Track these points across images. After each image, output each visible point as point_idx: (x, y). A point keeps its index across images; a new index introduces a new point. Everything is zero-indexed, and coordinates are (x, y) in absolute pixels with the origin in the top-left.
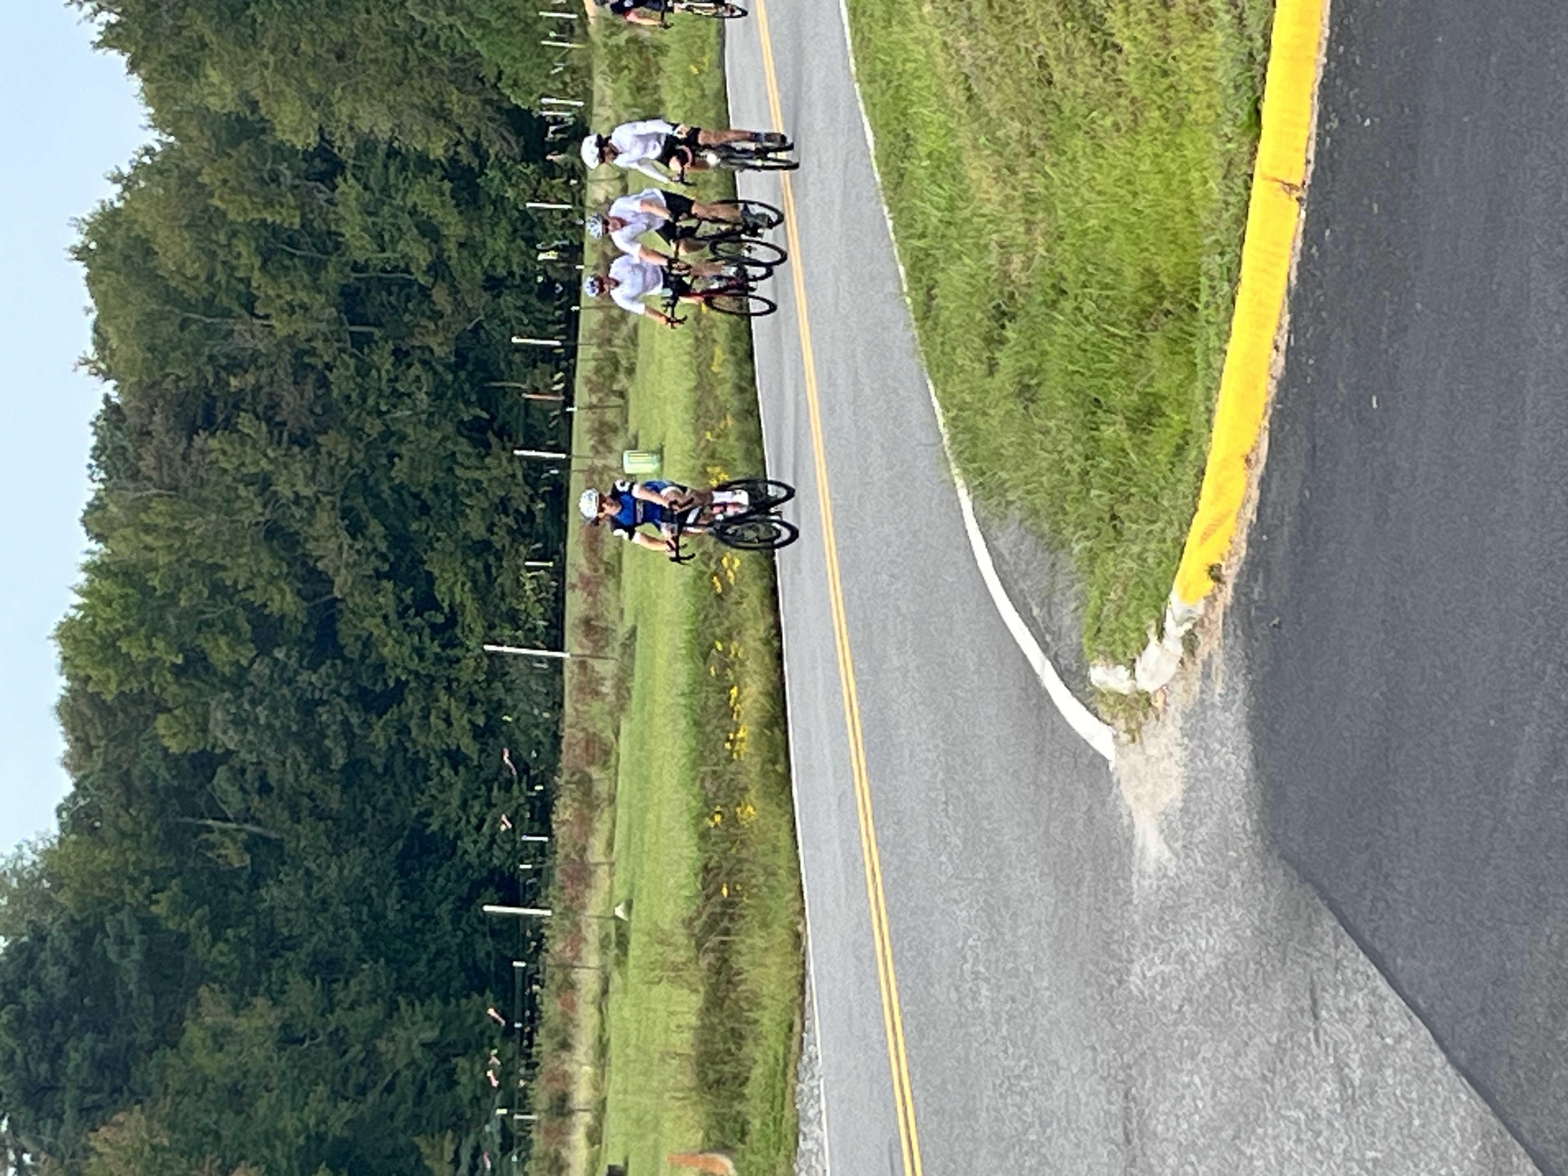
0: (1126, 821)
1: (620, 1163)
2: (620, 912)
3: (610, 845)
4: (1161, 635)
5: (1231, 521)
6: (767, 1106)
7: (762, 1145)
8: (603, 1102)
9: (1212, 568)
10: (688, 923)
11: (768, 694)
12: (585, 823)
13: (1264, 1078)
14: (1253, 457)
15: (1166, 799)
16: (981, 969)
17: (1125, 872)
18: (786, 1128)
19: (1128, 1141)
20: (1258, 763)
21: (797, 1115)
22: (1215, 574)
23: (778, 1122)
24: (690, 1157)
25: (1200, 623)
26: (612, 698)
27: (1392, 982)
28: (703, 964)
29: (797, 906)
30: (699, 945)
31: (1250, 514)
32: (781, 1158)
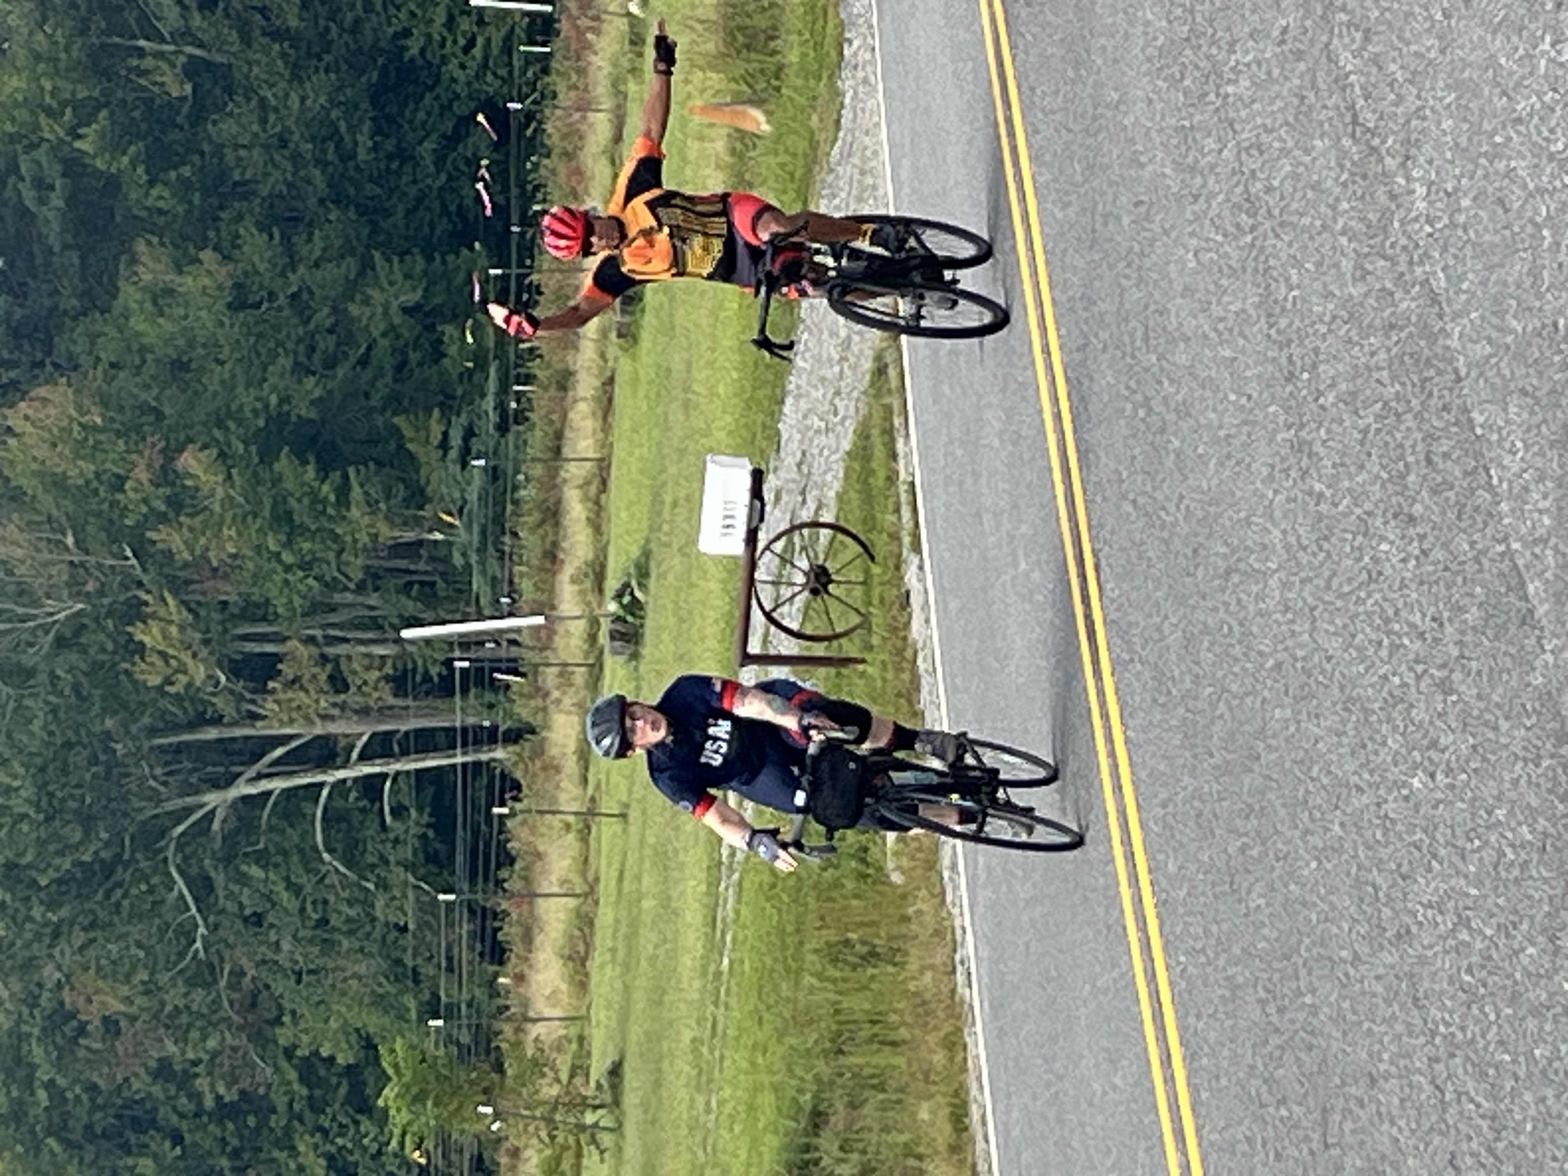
18: (829, 46)
21: (841, 25)
32: (824, 84)
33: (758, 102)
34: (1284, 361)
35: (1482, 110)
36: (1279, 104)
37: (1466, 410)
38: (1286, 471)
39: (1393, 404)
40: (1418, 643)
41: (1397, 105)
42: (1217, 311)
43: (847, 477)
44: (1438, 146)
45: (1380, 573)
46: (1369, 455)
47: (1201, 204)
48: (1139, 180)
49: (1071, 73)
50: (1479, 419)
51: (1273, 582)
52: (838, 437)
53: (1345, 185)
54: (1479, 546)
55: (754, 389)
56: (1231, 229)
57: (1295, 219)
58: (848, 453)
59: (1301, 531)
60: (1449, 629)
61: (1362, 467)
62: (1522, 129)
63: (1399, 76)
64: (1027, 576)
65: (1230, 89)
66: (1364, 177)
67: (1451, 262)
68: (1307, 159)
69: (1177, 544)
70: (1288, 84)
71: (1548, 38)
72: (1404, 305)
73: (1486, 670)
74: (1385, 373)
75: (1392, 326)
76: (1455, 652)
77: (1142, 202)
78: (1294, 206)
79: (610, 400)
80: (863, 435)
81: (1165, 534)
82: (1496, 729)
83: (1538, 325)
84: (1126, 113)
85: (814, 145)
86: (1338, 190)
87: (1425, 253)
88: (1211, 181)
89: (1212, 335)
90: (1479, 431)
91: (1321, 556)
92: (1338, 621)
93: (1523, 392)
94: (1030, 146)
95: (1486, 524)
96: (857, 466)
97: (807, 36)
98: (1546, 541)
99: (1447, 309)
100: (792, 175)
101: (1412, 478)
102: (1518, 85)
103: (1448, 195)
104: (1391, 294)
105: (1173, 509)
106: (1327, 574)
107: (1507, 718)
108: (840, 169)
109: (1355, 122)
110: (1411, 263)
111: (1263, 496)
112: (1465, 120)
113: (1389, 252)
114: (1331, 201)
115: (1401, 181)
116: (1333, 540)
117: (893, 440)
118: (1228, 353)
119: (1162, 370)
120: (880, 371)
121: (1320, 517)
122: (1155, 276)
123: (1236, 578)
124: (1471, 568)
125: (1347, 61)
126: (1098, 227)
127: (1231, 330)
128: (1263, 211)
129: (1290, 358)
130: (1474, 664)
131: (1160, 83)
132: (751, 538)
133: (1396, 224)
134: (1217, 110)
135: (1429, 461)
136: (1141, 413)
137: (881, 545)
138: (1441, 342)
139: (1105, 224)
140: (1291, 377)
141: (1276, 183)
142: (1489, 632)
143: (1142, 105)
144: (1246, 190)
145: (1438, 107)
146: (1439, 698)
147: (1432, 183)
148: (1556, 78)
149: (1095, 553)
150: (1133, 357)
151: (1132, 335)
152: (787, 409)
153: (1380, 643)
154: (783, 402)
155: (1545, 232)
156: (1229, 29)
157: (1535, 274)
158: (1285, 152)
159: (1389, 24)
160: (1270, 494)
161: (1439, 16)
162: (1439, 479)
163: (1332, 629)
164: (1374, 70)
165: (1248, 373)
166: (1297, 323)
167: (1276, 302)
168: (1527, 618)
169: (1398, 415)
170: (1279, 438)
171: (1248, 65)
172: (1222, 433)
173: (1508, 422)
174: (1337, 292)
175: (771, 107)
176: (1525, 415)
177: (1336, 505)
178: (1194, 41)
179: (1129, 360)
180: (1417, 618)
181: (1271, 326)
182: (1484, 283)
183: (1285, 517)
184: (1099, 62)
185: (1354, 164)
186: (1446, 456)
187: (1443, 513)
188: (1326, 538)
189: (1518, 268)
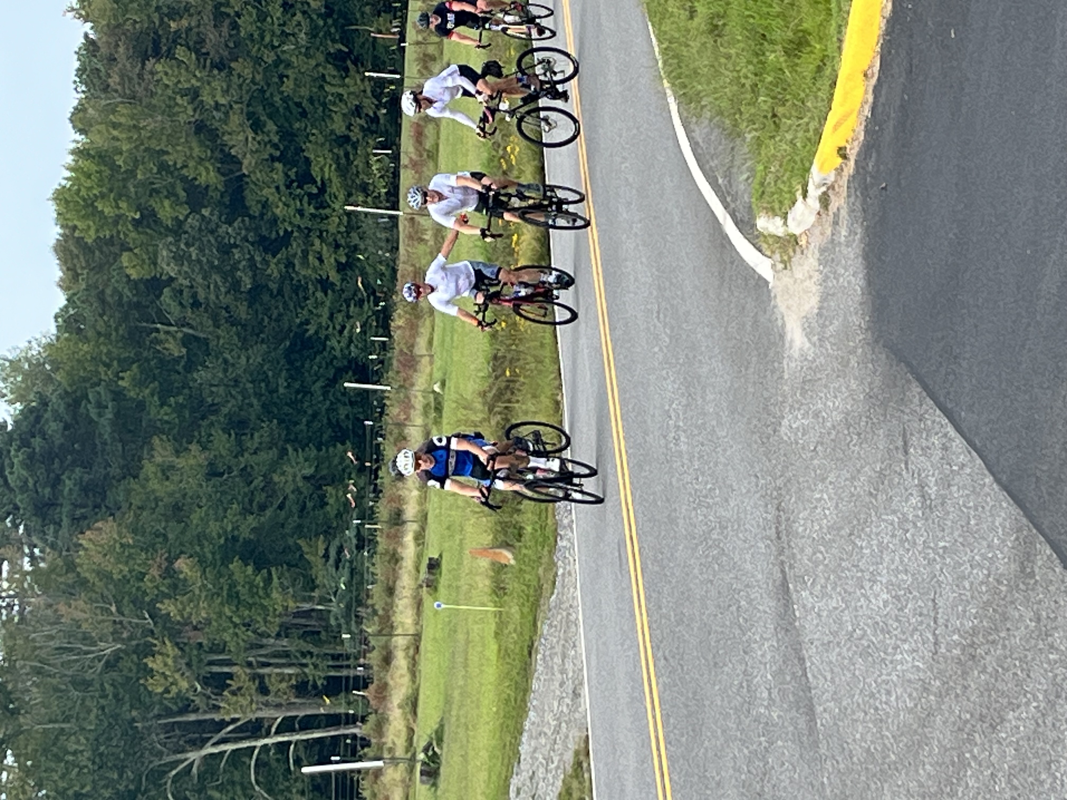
0: (780, 323)
1: (436, 556)
2: (437, 388)
3: (430, 342)
4: (805, 196)
5: (854, 116)
6: (536, 519)
7: (532, 544)
8: (425, 517)
9: (840, 149)
10: (483, 394)
11: (538, 240)
12: (413, 328)
13: (871, 494)
14: (869, 72)
15: (807, 307)
16: (681, 424)
17: (779, 356)
18: (548, 532)
19: (779, 538)
20: (870, 282)
21: (556, 524)
22: (842, 152)
23: (543, 528)
24: (484, 551)
25: (832, 187)
26: (431, 243)
27: (958, 429)
28: (493, 422)
29: (557, 383)
30: (490, 410)
31: (867, 112)
32: (545, 552)
33: (507, 545)
55: (506, 717)
85: (540, 588)
108: (555, 613)
152: (524, 740)
175: (516, 551)
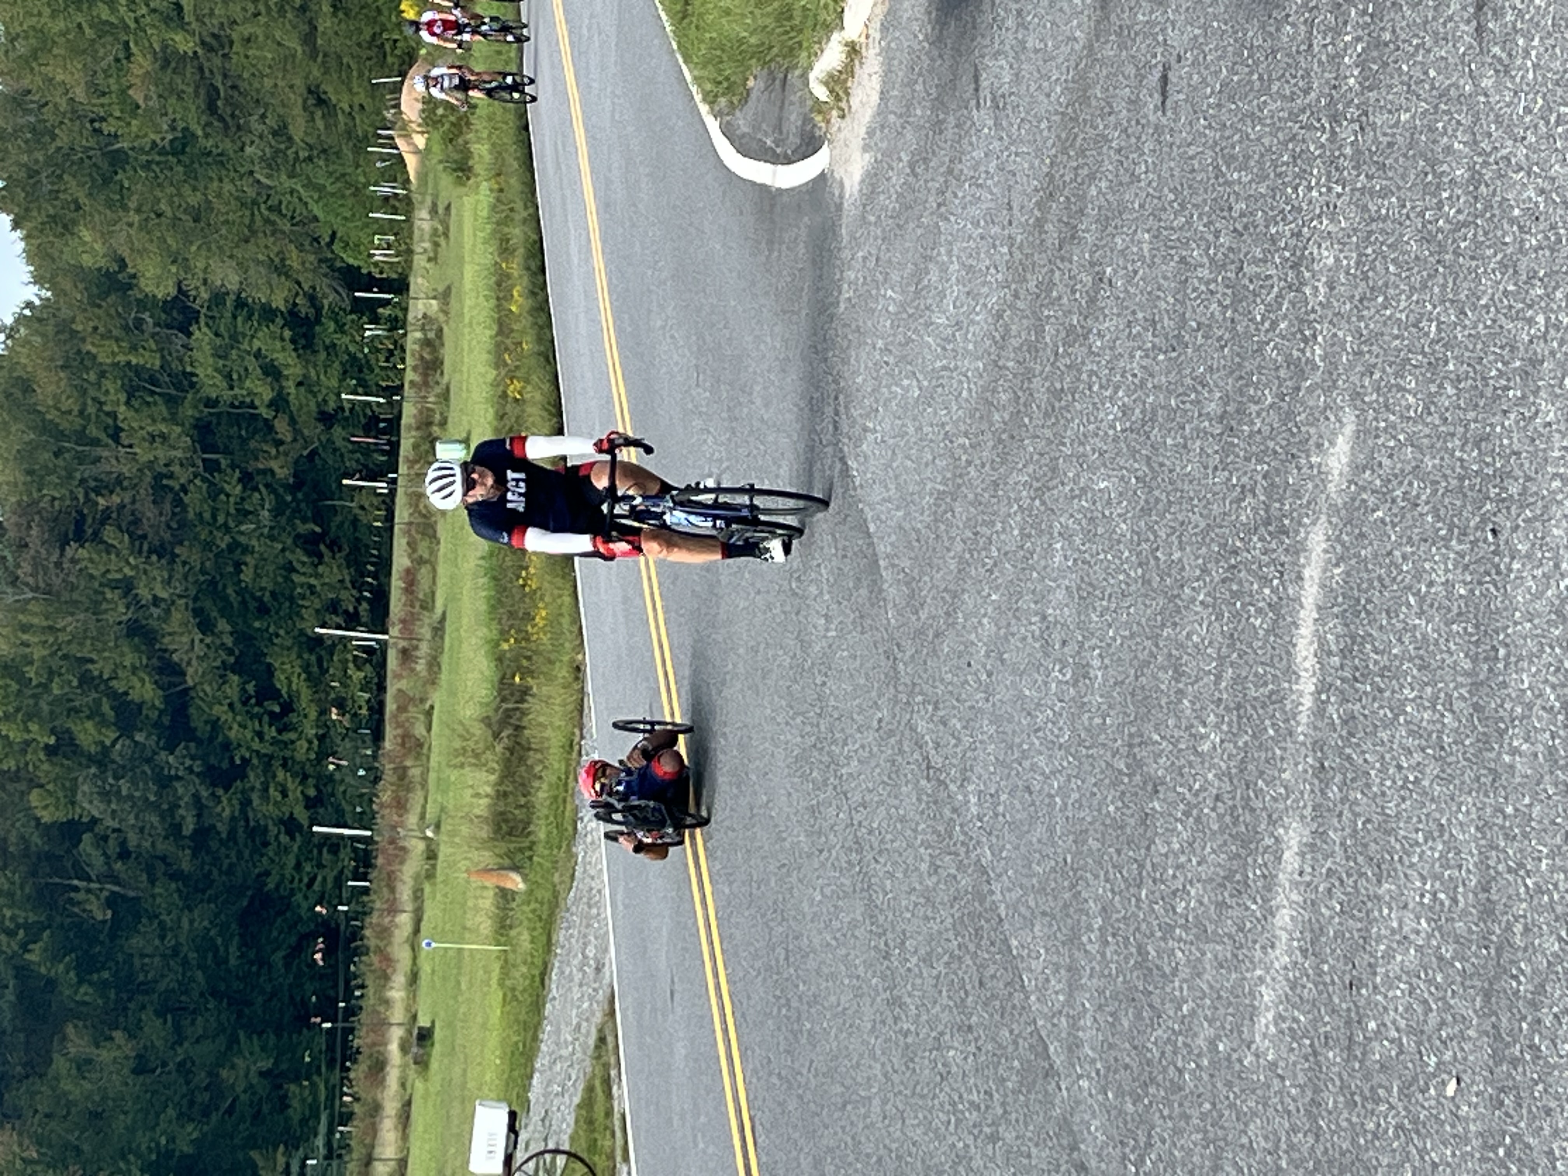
1: (428, 1025)
2: (429, 833)
7: (546, 851)
18: (566, 824)
23: (560, 825)
24: (486, 873)
32: (563, 852)
33: (516, 868)
34: (882, 946)
35: (1014, 732)
36: (878, 770)
37: (1006, 941)
38: (883, 1022)
39: (957, 952)
40: (975, 1114)
41: (956, 746)
42: (836, 924)
43: (577, 1122)
44: (985, 767)
45: (949, 1073)
46: (940, 992)
47: (825, 854)
48: (782, 849)
49: (735, 791)
50: (1014, 943)
51: (876, 1102)
52: (571, 1096)
53: (922, 812)
54: (1016, 1032)
55: (512, 1070)
56: (845, 865)
57: (888, 846)
58: (578, 1106)
59: (894, 1060)
60: (996, 1096)
61: (935, 1002)
62: (1040, 734)
63: (958, 726)
64: (704, 1152)
65: (844, 771)
66: (936, 802)
67: (994, 840)
68: (897, 802)
69: (809, 1096)
70: (883, 756)
71: (1057, 668)
72: (963, 882)
73: (1022, 1118)
74: (951, 932)
75: (955, 899)
76: (1000, 1111)
77: (784, 865)
78: (889, 837)
79: (408, 1117)
80: (590, 1089)
81: (800, 1092)
82: (1029, 1156)
83: (1053, 863)
84: (771, 809)
85: (556, 895)
86: (918, 817)
87: (978, 842)
88: (832, 837)
89: (834, 943)
90: (1015, 952)
91: (908, 1074)
92: (920, 1116)
93: (1044, 914)
94: (706, 849)
95: (1020, 1015)
96: (584, 1112)
97: (552, 819)
98: (1060, 1012)
99: (992, 875)
100: (540, 918)
101: (970, 999)
102: (1038, 705)
103: (992, 795)
104: (955, 877)
105: (805, 1071)
106: (912, 1083)
107: (1037, 1145)
108: (574, 909)
109: (928, 768)
110: (967, 852)
111: (868, 1043)
112: (1004, 741)
113: (953, 849)
114: (913, 826)
115: (960, 797)
116: (917, 1060)
117: (610, 1089)
118: (844, 951)
119: (798, 977)
120: (602, 1040)
121: (907, 1046)
122: (793, 913)
123: (849, 1107)
124: (1010, 1049)
125: (922, 726)
126: (754, 891)
127: (844, 935)
128: (867, 847)
129: (886, 944)
130: (1014, 1116)
131: (796, 780)
132: (508, 1160)
133: (958, 828)
134: (835, 788)
135: (981, 984)
136: (784, 1011)
137: (600, 1163)
138: (988, 899)
139: (759, 888)
140: (887, 956)
141: (875, 825)
142: (1024, 1091)
143: (784, 799)
144: (856, 835)
145: (985, 737)
146: (990, 1147)
147: (980, 792)
148: (1063, 692)
149: (751, 1119)
150: (778, 973)
151: (777, 961)
152: (535, 1082)
153: (949, 1122)
154: (531, 1077)
155: (1057, 799)
156: (843, 730)
157: (1051, 831)
158: (881, 803)
159: (951, 693)
160: (873, 1041)
161: (984, 677)
162: (989, 994)
163: (916, 1122)
164: (941, 727)
165: (857, 962)
166: (890, 916)
167: (876, 906)
168: (1050, 1072)
169: (960, 958)
170: (879, 999)
171: (856, 751)
172: (840, 1009)
173: (1034, 938)
174: (918, 887)
175: (527, 871)
176: (1046, 930)
177: (918, 1034)
178: (819, 746)
179: (775, 977)
180: (975, 1097)
181: (872, 924)
182: (1017, 848)
183: (883, 1053)
184: (754, 778)
185: (928, 795)
186: (993, 977)
187: (992, 1015)
188: (912, 1060)
189: (1040, 831)
